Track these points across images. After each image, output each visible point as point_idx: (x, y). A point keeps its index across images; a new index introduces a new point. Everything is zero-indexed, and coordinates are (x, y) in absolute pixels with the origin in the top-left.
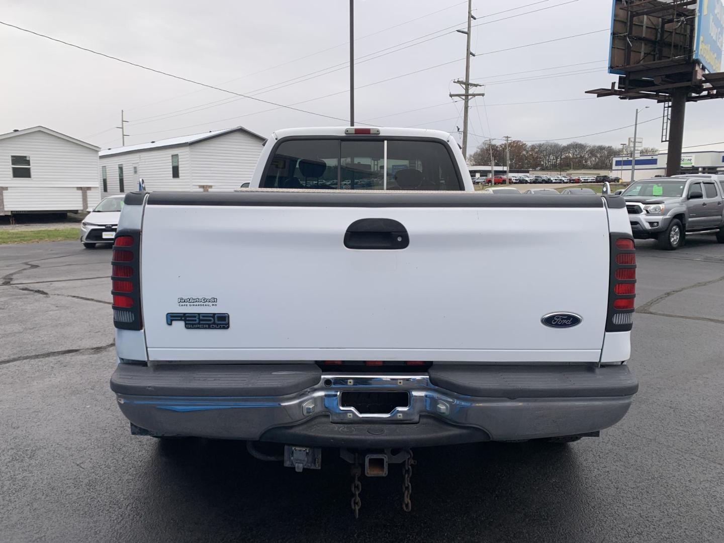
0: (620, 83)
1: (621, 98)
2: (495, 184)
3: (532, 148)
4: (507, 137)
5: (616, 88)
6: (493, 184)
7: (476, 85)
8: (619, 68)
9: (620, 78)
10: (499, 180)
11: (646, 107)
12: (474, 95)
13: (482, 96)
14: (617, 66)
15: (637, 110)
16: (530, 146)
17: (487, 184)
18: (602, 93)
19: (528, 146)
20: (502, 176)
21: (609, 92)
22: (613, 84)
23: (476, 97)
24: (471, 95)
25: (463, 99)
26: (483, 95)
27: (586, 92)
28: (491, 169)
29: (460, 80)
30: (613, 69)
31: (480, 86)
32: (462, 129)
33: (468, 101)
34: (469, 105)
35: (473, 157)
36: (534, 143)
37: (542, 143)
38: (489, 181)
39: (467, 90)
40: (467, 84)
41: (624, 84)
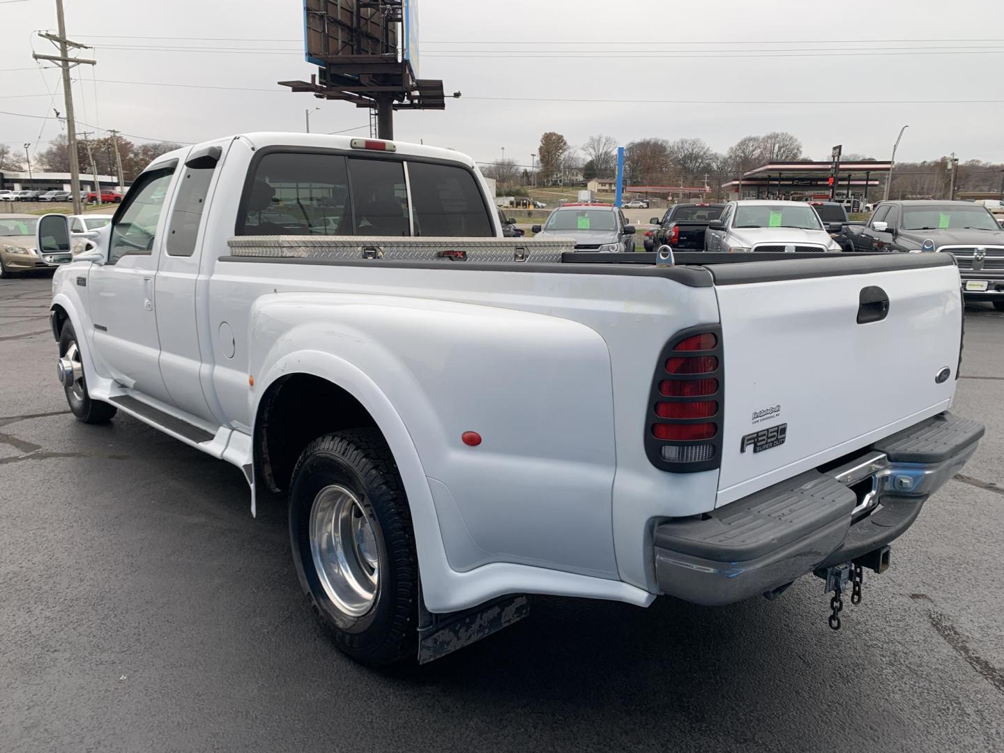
0: (320, 77)
1: (317, 96)
2: (103, 202)
3: (144, 150)
4: (114, 131)
5: (317, 83)
6: (100, 203)
7: (78, 46)
8: (317, 57)
9: (320, 70)
10: (108, 196)
11: (317, 109)
12: (78, 62)
13: (91, 65)
14: (315, 54)
15: (307, 111)
16: (140, 147)
17: (89, 203)
18: (298, 87)
19: (135, 147)
20: (114, 191)
21: (308, 86)
22: (313, 77)
23: (82, 64)
24: (72, 60)
25: (60, 66)
26: (93, 63)
27: (279, 83)
28: (93, 180)
29: (50, 33)
30: (311, 57)
31: (86, 48)
32: (64, 114)
33: (68, 70)
34: (71, 76)
35: (46, 158)
36: (146, 142)
37: (158, 143)
38: (92, 199)
39: (64, 51)
40: (64, 43)
41: (325, 79)
